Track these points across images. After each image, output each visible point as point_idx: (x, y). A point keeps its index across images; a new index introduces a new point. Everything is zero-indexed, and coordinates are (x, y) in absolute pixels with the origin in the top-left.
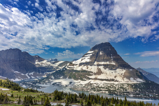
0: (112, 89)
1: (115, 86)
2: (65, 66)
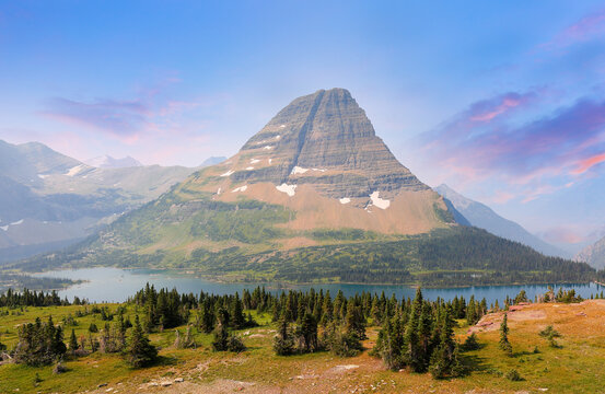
0: (354, 267)
1: (366, 255)
2: (173, 188)
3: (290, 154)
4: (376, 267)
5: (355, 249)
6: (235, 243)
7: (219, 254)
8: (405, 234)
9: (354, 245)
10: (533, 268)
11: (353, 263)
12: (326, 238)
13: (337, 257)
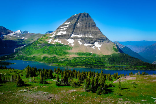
0: (89, 63)
1: (93, 60)
2: (38, 39)
3: (71, 31)
4: (96, 64)
5: (90, 58)
6: (55, 55)
7: (50, 58)
8: (104, 55)
9: (89, 57)
10: (141, 66)
11: (89, 62)
12: (81, 55)
13: (84, 61)
